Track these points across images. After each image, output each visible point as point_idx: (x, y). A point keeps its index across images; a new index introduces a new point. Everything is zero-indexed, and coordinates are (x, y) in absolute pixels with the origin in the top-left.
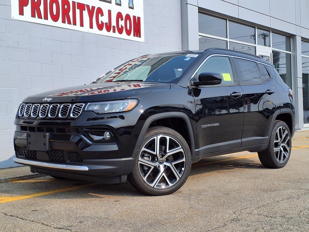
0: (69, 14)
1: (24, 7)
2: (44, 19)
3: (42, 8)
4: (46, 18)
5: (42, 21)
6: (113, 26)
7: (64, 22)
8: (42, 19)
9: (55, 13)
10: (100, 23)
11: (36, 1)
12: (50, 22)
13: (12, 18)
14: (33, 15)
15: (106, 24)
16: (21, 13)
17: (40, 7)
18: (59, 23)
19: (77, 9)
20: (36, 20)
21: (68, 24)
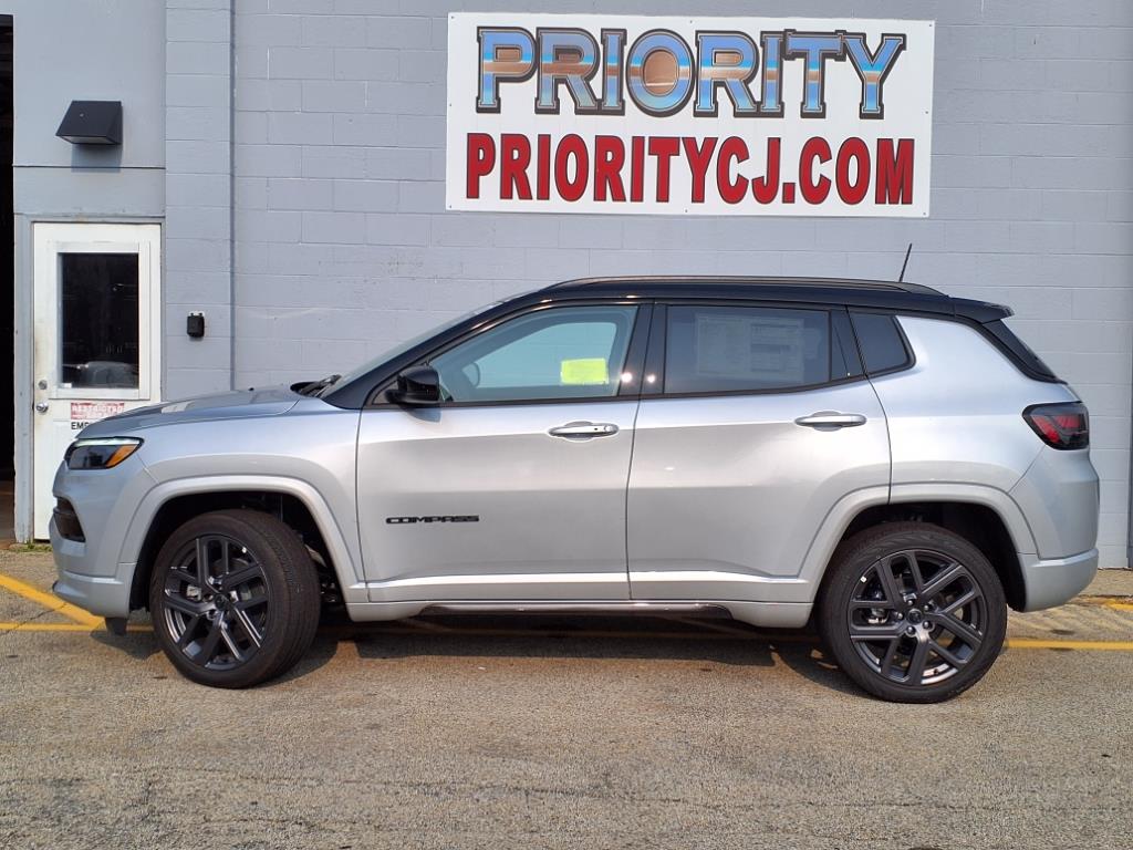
0: (620, 173)
1: (481, 178)
2: (538, 198)
3: (532, 172)
4: (544, 194)
5: (534, 205)
6: (784, 184)
7: (599, 196)
8: (531, 198)
9: (571, 179)
10: (733, 182)
11: (515, 159)
12: (556, 202)
13: (448, 208)
14: (506, 193)
15: (757, 182)
16: (473, 192)
17: (528, 171)
18: (587, 202)
19: (650, 154)
20: (516, 204)
21: (614, 200)
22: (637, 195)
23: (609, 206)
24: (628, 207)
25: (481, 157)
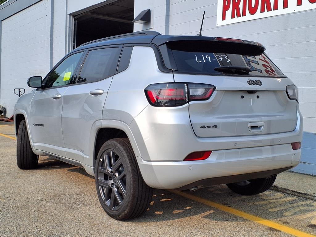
1: (226, 12)
2: (243, 16)
3: (241, 6)
4: (244, 14)
5: (242, 19)
7: (262, 11)
8: (241, 16)
9: (253, 6)
11: (236, 1)
12: (249, 16)
13: (217, 26)
14: (233, 17)
16: (224, 18)
17: (239, 6)
18: (258, 14)
20: (237, 20)
21: (267, 11)
22: (276, 8)
23: (266, 14)
24: (273, 13)
25: (227, 4)
